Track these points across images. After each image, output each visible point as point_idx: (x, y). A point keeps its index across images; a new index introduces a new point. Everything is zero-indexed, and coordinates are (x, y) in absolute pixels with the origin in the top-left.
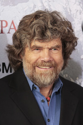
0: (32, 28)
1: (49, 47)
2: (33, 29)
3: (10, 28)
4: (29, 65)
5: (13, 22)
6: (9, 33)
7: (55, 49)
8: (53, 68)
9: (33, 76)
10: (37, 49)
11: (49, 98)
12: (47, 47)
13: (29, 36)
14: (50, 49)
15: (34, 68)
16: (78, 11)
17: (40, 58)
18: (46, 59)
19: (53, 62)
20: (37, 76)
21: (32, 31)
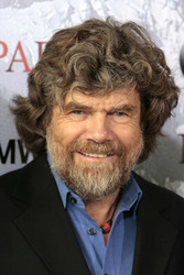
0: (67, 61)
1: (108, 108)
2: (70, 65)
3: (13, 60)
4: (60, 148)
5: (19, 47)
6: (10, 70)
7: (121, 114)
8: (115, 157)
9: (68, 173)
10: (79, 112)
11: (107, 226)
12: (101, 107)
13: (60, 80)
14: (110, 113)
15: (71, 155)
16: (171, 22)
17: (84, 131)
18: (98, 135)
19: (116, 144)
20: (77, 174)
21: (67, 69)
